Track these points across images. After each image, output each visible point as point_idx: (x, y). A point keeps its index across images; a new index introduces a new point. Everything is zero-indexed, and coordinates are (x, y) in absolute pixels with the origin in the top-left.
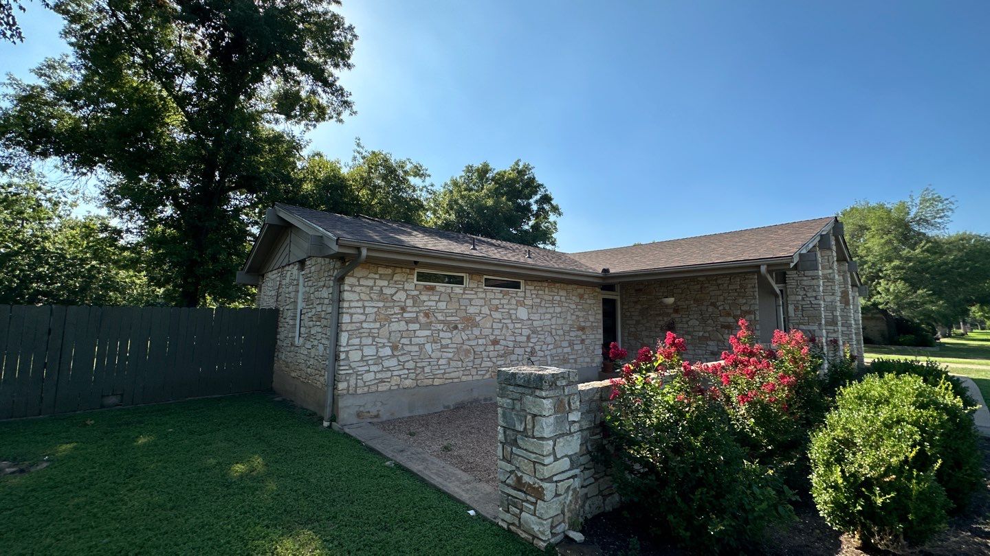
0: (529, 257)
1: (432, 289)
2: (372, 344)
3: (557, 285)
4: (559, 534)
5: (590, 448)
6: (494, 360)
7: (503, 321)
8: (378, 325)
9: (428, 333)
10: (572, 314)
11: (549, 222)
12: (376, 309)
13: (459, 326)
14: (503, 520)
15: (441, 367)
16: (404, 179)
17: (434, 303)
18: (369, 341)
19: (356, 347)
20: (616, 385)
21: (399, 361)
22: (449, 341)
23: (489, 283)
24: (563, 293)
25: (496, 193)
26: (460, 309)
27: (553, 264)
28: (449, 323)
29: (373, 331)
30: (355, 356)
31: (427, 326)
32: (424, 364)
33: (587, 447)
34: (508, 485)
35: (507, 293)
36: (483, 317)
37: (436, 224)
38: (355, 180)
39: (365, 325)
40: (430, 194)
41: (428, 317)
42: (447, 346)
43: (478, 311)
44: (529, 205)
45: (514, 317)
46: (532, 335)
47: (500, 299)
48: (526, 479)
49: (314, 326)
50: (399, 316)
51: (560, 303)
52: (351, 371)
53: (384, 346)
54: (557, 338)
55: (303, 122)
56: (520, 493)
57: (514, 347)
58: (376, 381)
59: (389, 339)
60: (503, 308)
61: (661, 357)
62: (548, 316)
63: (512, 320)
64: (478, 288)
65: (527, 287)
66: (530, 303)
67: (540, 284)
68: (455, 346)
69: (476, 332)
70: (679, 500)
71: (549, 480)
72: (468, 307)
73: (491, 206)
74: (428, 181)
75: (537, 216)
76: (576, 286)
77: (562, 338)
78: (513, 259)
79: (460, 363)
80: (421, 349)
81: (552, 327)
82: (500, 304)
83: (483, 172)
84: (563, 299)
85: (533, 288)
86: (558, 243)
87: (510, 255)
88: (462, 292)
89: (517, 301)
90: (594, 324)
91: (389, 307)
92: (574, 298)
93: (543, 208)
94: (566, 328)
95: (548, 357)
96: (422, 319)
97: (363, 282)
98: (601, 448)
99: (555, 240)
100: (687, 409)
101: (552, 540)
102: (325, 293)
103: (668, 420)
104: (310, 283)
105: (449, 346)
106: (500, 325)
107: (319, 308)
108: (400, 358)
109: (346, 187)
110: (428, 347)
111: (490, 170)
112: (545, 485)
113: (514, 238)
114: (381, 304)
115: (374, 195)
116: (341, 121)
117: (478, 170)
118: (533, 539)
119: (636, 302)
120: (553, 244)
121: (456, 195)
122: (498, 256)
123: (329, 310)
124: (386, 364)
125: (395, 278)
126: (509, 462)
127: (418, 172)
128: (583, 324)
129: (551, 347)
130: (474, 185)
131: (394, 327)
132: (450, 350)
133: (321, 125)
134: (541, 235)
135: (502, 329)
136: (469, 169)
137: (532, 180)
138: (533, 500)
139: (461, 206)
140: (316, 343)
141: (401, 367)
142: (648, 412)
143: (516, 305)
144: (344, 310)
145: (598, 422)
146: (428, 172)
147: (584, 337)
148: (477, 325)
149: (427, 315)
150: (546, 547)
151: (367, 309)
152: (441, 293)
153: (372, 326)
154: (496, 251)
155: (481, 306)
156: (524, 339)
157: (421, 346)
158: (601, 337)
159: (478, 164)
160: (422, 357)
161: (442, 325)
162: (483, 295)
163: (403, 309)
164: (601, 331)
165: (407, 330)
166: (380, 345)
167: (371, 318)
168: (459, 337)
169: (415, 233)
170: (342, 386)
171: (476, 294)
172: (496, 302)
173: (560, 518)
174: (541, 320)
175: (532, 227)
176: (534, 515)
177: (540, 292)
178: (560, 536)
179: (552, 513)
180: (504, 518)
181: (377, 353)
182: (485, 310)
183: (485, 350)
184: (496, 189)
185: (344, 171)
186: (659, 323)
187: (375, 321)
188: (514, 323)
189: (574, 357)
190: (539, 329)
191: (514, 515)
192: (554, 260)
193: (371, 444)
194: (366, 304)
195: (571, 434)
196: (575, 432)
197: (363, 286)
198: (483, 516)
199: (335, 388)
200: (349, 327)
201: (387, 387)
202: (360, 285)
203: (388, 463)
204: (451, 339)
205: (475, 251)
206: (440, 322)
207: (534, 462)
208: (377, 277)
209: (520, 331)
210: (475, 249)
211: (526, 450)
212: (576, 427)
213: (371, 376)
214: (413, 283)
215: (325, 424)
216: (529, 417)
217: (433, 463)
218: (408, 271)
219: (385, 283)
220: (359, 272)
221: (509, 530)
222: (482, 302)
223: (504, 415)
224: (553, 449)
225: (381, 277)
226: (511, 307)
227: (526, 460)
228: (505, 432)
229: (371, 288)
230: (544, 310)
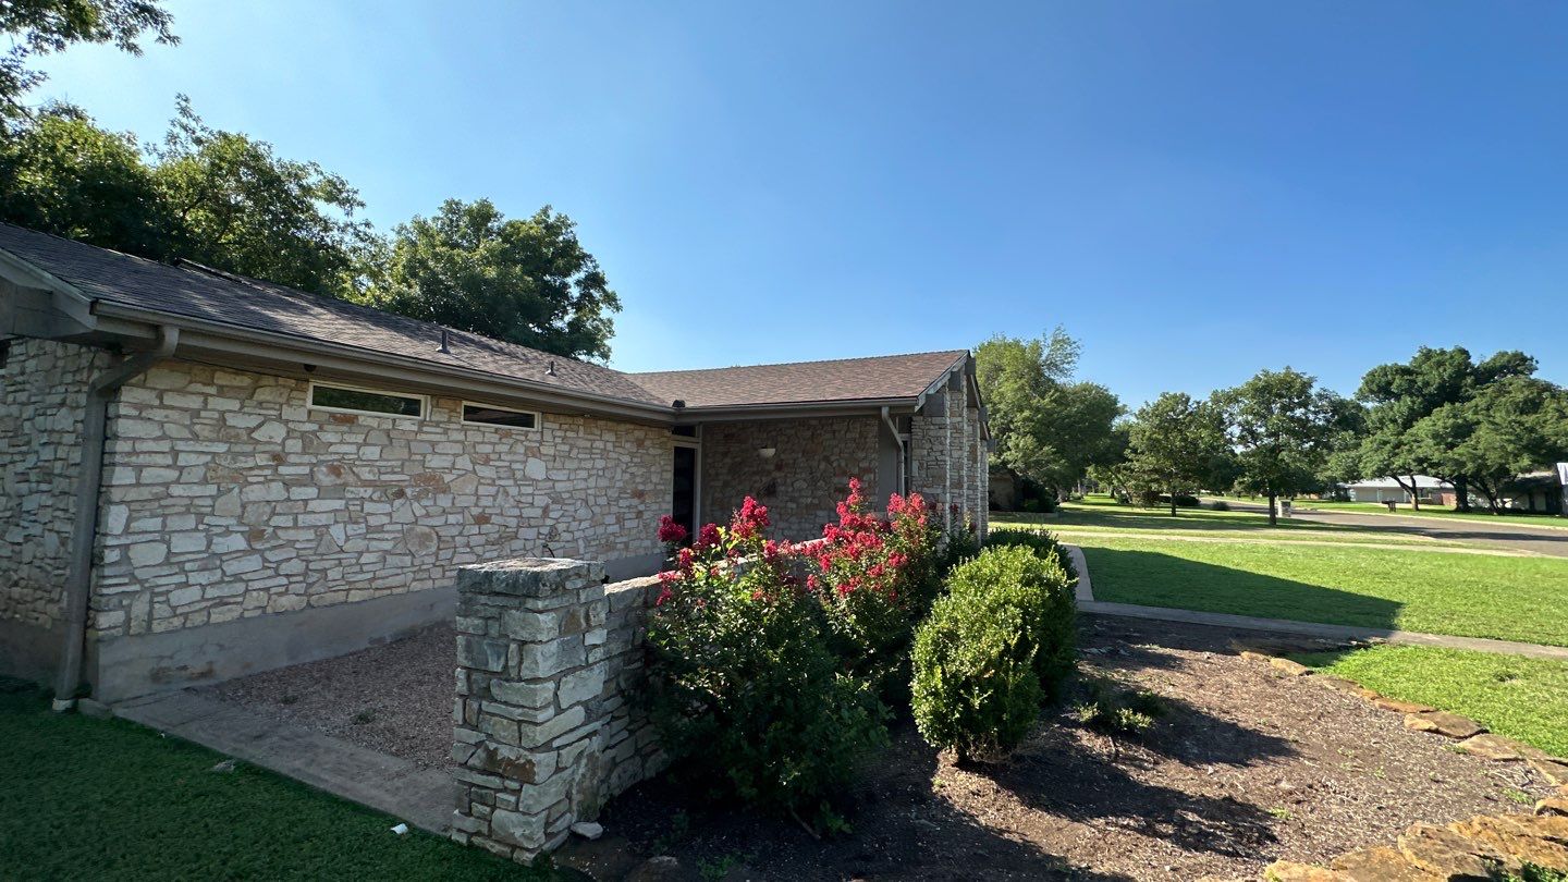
0: (552, 374)
1: (351, 420)
2: (196, 529)
3: (600, 423)
4: (559, 832)
5: (623, 685)
6: (479, 550)
7: (498, 482)
8: (212, 490)
9: (339, 504)
10: (624, 472)
11: (601, 320)
12: (209, 458)
13: (409, 492)
14: (459, 830)
15: (365, 568)
16: (302, 202)
17: (353, 449)
18: (188, 522)
19: (150, 537)
20: (667, 582)
21: (265, 560)
22: (386, 520)
23: (471, 413)
24: (609, 436)
25: (503, 258)
26: (409, 460)
27: (595, 389)
28: (385, 486)
29: (197, 502)
30: (147, 555)
31: (339, 491)
32: (327, 564)
33: (618, 684)
34: (471, 769)
35: (508, 435)
36: (459, 476)
37: (378, 300)
38: (172, 185)
39: (176, 490)
40: (362, 240)
41: (338, 475)
42: (380, 529)
43: (448, 465)
44: (565, 286)
45: (519, 475)
46: (551, 507)
47: (494, 444)
48: (505, 752)
49: (31, 493)
50: (267, 472)
51: (604, 453)
52: (137, 587)
53: (228, 532)
54: (597, 510)
56: (491, 778)
57: (519, 527)
58: (204, 604)
59: (241, 517)
60: (499, 459)
62: (584, 474)
63: (515, 480)
64: (449, 421)
65: (546, 425)
66: (552, 452)
67: (569, 420)
68: (399, 527)
69: (444, 501)
70: (745, 744)
71: (546, 747)
72: (429, 457)
73: (494, 280)
74: (358, 215)
75: (578, 306)
76: (632, 427)
77: (606, 510)
78: (520, 375)
79: (408, 559)
80: (320, 538)
81: (589, 492)
82: (494, 452)
83: (481, 217)
84: (610, 446)
86: (612, 356)
87: (515, 368)
88: (415, 428)
89: (527, 448)
90: (659, 487)
91: (243, 454)
92: (628, 445)
93: (591, 296)
94: (613, 493)
95: (581, 542)
96: (325, 478)
97: (172, 400)
98: (640, 682)
99: (609, 349)
100: (766, 611)
101: (546, 847)
102: (64, 420)
103: (740, 630)
104: (22, 397)
105: (387, 528)
106: (493, 490)
107: (47, 454)
108: (268, 555)
109: (151, 196)
110: (337, 532)
111: (496, 216)
112: (537, 757)
113: (536, 341)
114: (221, 448)
115: (225, 225)
116: (132, 48)
117: (469, 212)
118: (512, 852)
119: (725, 454)
120: (605, 356)
121: (422, 253)
122: (491, 368)
123: (76, 456)
124: (232, 567)
126: (475, 728)
127: (334, 193)
128: (641, 487)
129: (584, 525)
130: (463, 237)
131: (255, 493)
132: (386, 536)
133: (78, 48)
134: (586, 339)
135: (495, 497)
136: (453, 208)
137: (571, 245)
138: (515, 785)
139: (435, 274)
140: (36, 530)
141: (270, 572)
142: (713, 620)
143: (525, 454)
144: (118, 459)
145: (638, 641)
146: (359, 197)
147: (642, 507)
148: (446, 490)
149: (335, 471)
150: (535, 858)
151: (182, 457)
152: (373, 428)
153: (197, 490)
154: (490, 359)
155: (456, 455)
156: (538, 512)
157: (321, 531)
158: (670, 507)
159: (469, 201)
160: (320, 550)
161: (370, 490)
162: (461, 437)
163: (279, 459)
164: (670, 498)
165: (288, 499)
166: (218, 530)
167: (194, 475)
168: (404, 512)
169: (318, 310)
170: (104, 620)
171: (446, 432)
172: (487, 449)
173: (563, 807)
174: (569, 480)
175: (569, 324)
176: (516, 810)
177: (569, 434)
178: (561, 835)
179: (548, 801)
180: (460, 828)
181: (209, 546)
182: (464, 463)
183: (460, 534)
184: (504, 252)
185: (148, 162)
186: (755, 485)
187: (205, 481)
188: (519, 486)
189: (624, 539)
190: (565, 496)
191: (482, 817)
192: (597, 382)
193: (180, 732)
194: (180, 446)
195: (588, 666)
196: (595, 663)
197: (172, 408)
198: (422, 831)
199: (87, 624)
200: (132, 495)
201: (236, 614)
202: (162, 406)
203: (220, 766)
204: (390, 515)
205: (445, 356)
206: (366, 484)
207: (520, 722)
208: (212, 390)
209: (530, 499)
210: (448, 353)
211: (506, 703)
212: (598, 654)
213: (195, 593)
214: (302, 408)
215: (60, 705)
216: (513, 646)
217: (328, 751)
218: (292, 383)
219: (235, 405)
220: (160, 378)
221: (471, 845)
222: (458, 449)
223: (468, 648)
224: (556, 694)
225: (222, 392)
226: (516, 458)
227: (505, 721)
228: (468, 678)
229: (196, 414)
230: (575, 465)
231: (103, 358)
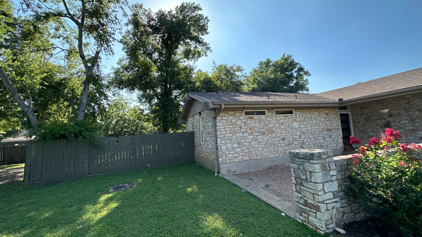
0: (296, 98)
1: (252, 118)
2: (230, 143)
3: (313, 110)
4: (330, 229)
6: (284, 147)
7: (286, 129)
8: (231, 135)
9: (252, 137)
10: (323, 123)
11: (304, 80)
12: (230, 129)
13: (266, 133)
14: (299, 219)
15: (259, 151)
16: (234, 73)
17: (253, 124)
18: (229, 141)
19: (224, 144)
20: (356, 157)
21: (241, 149)
22: (262, 140)
23: (277, 113)
24: (317, 113)
26: (265, 126)
28: (261, 132)
29: (229, 137)
30: (224, 148)
31: (252, 134)
32: (252, 150)
33: (342, 188)
34: (300, 203)
35: (287, 116)
36: (276, 128)
37: (248, 90)
39: (226, 135)
40: (245, 77)
41: (251, 130)
42: (261, 142)
43: (274, 126)
44: (292, 74)
45: (291, 127)
46: (302, 135)
47: (284, 119)
48: (309, 201)
49: (207, 137)
50: (239, 131)
51: (315, 118)
52: (223, 154)
53: (235, 143)
54: (316, 135)
55: (193, 60)
56: (307, 207)
57: (293, 141)
58: (233, 158)
59: (236, 140)
60: (286, 123)
61: (384, 142)
62: (310, 125)
63: (291, 129)
64: (272, 115)
65: (297, 113)
66: (299, 120)
67: (303, 110)
68: (265, 142)
69: (274, 135)
71: (323, 202)
72: (269, 125)
73: (273, 78)
74: (244, 72)
75: (297, 78)
76: (323, 109)
77: (319, 135)
78: (288, 100)
79: (268, 149)
80: (250, 144)
81: (313, 130)
82: (284, 122)
83: (267, 63)
84: (317, 116)
85: (300, 113)
87: (286, 99)
88: (265, 118)
89: (292, 120)
90: (336, 127)
91: (235, 127)
92: (323, 115)
93: (300, 74)
94: (320, 130)
95: (312, 145)
96: (249, 131)
97: (224, 118)
98: (350, 189)
99: (308, 88)
101: (327, 231)
102: (210, 124)
104: (204, 121)
105: (262, 142)
106: (285, 131)
107: (208, 130)
108: (242, 148)
110: (253, 143)
111: (271, 61)
112: (320, 205)
113: (286, 91)
114: (231, 126)
115: (222, 83)
117: (265, 63)
118: (317, 229)
119: (362, 114)
120: (307, 90)
121: (256, 76)
122: (280, 100)
123: (212, 130)
124: (236, 150)
125: (236, 115)
126: (300, 193)
127: (239, 69)
128: (329, 128)
129: (312, 140)
130: (264, 70)
131: (238, 135)
132: (262, 144)
134: (300, 87)
135: (286, 133)
136: (261, 63)
137: (292, 62)
138: (315, 211)
139: (259, 81)
140: (209, 143)
141: (242, 152)
142: (379, 171)
144: (218, 130)
145: (347, 176)
146: (243, 69)
147: (331, 134)
148: (274, 132)
149: (251, 129)
150: (324, 234)
151: (226, 129)
152: (256, 119)
153: (229, 135)
154: (279, 98)
155: (275, 123)
156: (298, 137)
158: (341, 133)
159: (264, 60)
160: (251, 147)
161: (258, 133)
163: (241, 127)
164: (341, 130)
165: (243, 136)
166: (233, 143)
167: (228, 132)
168: (266, 138)
169: (241, 95)
170: (220, 160)
172: (282, 121)
173: (330, 221)
174: (305, 127)
175: (295, 84)
176: (316, 218)
177: (304, 114)
178: (331, 230)
179: (326, 218)
180: (300, 219)
181: (232, 146)
182: (277, 125)
183: (279, 143)
184: (275, 70)
186: (379, 124)
187: (230, 133)
188: (292, 130)
189: (327, 144)
190: (305, 132)
191: (305, 217)
192: (309, 98)
193: (235, 183)
194: (226, 127)
195: (332, 181)
196: (334, 181)
197: (224, 120)
198: (289, 216)
199: (218, 161)
200: (220, 137)
201: (238, 160)
202: (222, 120)
203: (243, 191)
204: (263, 139)
205: (269, 99)
206: (257, 132)
207: (313, 194)
208: (229, 115)
209: (295, 133)
210: (269, 98)
211: (308, 188)
212: (334, 178)
213: (231, 155)
214: (243, 116)
215: (216, 174)
216: (308, 173)
217: (262, 192)
218: (241, 111)
219: (232, 118)
220: (222, 114)
221: (303, 224)
222: (275, 122)
223: (294, 172)
224: (323, 188)
225: (230, 115)
226: (290, 123)
227: (308, 193)
228: (296, 179)
229: (227, 120)
230: (307, 123)
231: (213, 112)
